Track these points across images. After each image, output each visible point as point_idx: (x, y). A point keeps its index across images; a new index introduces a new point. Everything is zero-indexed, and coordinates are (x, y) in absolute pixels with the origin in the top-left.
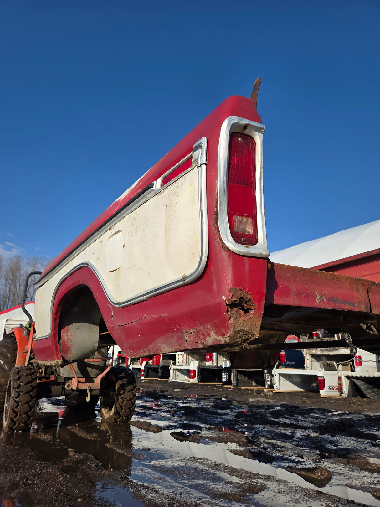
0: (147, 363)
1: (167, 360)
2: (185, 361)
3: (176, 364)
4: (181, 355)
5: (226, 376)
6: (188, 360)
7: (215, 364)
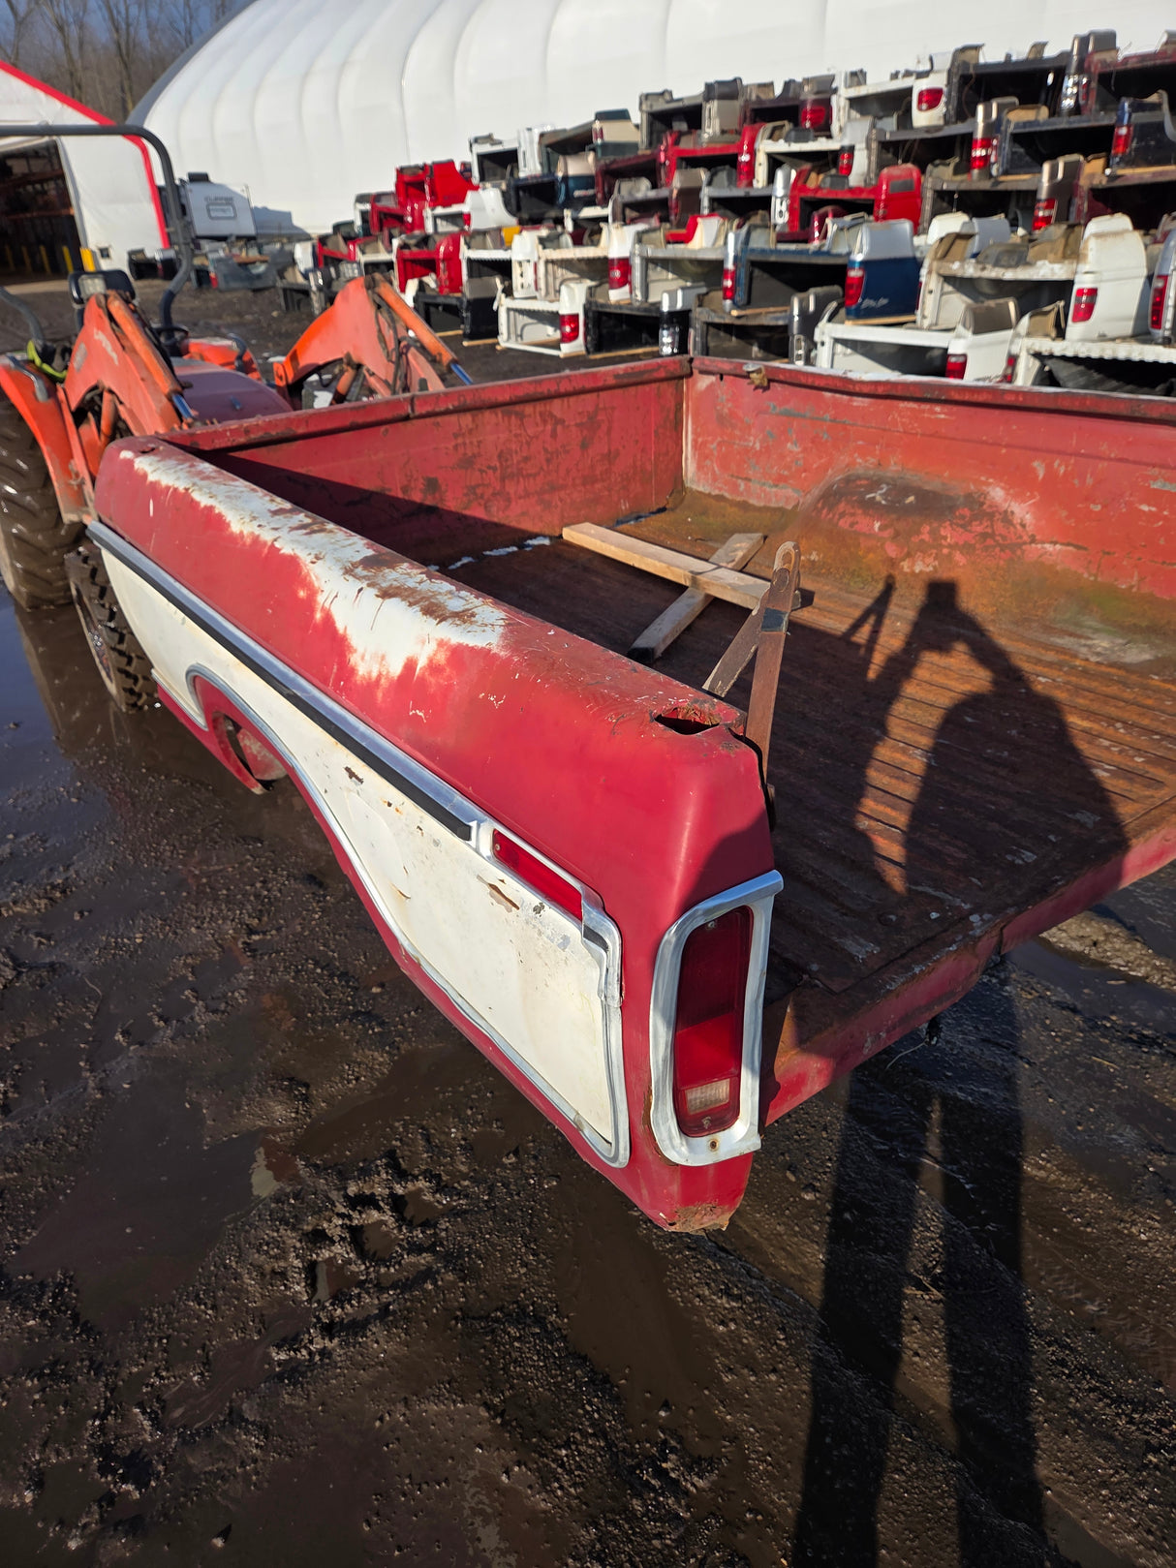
0: (422, 287)
1: (485, 279)
2: (542, 284)
3: (516, 294)
4: (529, 261)
5: (674, 339)
6: (551, 279)
7: (639, 298)
